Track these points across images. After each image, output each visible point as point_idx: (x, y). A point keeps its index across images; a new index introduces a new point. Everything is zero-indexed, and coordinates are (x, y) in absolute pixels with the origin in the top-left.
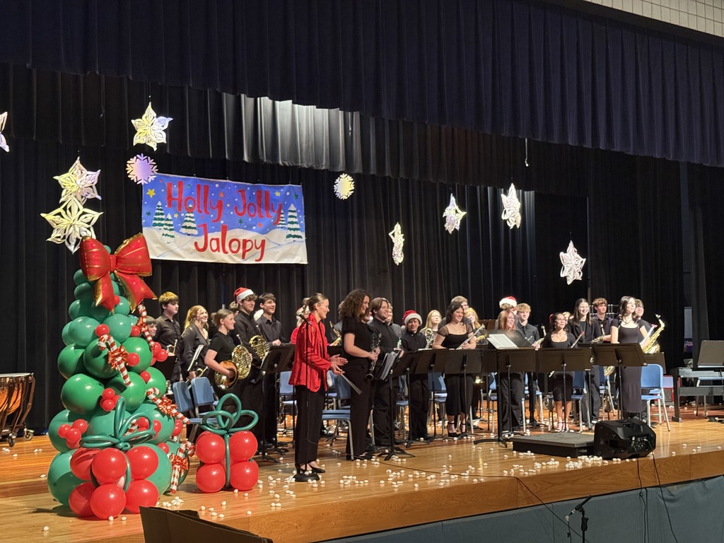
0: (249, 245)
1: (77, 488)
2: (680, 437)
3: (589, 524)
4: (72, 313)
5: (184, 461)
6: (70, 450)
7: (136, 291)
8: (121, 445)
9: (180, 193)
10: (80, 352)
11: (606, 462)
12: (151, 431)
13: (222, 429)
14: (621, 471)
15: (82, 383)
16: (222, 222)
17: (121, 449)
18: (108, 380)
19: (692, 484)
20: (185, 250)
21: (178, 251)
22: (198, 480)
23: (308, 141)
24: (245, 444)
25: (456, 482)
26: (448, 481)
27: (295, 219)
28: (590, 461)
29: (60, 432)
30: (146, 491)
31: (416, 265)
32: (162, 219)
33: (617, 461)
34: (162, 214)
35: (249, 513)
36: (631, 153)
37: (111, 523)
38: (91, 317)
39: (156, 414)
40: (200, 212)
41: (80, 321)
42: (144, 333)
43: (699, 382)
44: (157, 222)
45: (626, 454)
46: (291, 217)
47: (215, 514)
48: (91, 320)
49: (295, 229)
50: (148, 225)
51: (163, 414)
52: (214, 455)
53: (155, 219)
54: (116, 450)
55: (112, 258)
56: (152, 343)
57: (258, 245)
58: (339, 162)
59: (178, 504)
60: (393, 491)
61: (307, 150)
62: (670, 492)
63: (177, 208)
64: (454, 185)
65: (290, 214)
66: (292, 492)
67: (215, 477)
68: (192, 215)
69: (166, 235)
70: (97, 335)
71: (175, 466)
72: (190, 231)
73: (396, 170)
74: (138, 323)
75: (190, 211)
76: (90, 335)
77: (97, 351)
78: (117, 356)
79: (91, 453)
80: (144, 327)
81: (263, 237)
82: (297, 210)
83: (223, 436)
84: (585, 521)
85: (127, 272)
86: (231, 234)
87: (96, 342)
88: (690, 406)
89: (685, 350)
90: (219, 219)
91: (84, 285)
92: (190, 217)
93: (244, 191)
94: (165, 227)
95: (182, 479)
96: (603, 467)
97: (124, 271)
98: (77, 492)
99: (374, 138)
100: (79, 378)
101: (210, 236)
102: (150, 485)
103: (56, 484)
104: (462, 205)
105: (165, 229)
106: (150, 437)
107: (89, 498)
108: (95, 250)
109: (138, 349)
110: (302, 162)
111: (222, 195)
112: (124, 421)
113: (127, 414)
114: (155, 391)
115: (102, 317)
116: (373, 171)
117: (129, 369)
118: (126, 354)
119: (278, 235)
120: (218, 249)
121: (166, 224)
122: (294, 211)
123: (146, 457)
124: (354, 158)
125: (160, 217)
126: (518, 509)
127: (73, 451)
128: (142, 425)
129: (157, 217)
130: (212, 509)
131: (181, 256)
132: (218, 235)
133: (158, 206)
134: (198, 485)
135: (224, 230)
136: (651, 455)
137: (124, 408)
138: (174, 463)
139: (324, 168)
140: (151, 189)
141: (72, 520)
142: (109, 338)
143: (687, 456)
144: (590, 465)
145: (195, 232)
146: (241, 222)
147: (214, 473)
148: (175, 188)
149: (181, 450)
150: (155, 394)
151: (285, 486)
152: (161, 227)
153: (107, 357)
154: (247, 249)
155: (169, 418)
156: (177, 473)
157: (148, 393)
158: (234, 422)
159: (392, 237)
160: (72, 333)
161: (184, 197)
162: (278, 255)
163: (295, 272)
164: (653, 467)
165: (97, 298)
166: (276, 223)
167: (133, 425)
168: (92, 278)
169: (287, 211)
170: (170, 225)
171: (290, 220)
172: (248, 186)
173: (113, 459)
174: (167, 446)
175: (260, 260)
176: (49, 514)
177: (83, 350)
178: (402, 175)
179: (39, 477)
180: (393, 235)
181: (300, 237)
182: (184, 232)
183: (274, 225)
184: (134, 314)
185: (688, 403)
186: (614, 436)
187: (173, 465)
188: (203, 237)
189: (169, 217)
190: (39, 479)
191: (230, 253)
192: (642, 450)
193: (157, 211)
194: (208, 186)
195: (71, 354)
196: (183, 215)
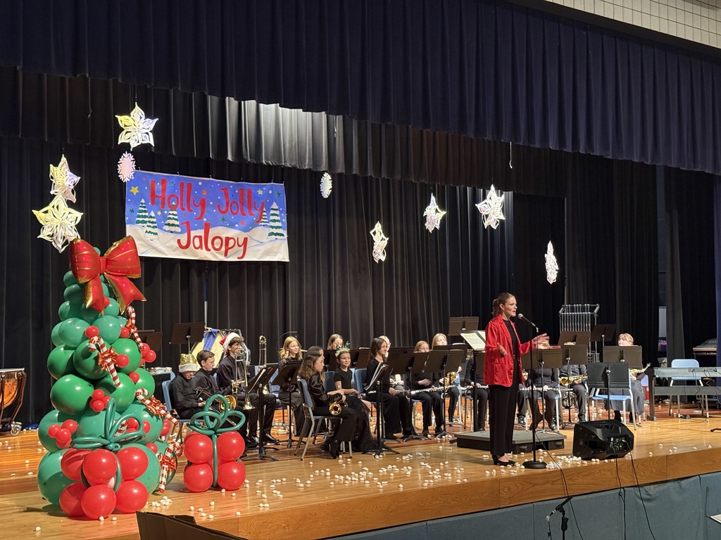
0: (231, 243)
1: (68, 489)
2: (655, 437)
3: (568, 524)
4: (61, 314)
5: (172, 461)
6: (59, 450)
7: (125, 293)
8: (111, 446)
9: (164, 190)
10: (70, 353)
11: (585, 462)
12: (140, 432)
13: (210, 429)
14: (600, 471)
15: (72, 384)
16: (205, 220)
17: (111, 450)
18: (96, 381)
19: (668, 484)
20: (167, 247)
21: (161, 248)
22: (186, 479)
23: (291, 141)
24: (234, 444)
25: (439, 482)
26: (432, 481)
27: (277, 217)
28: (569, 462)
29: (50, 432)
30: (135, 491)
31: (396, 264)
32: (145, 217)
33: (595, 461)
34: (145, 211)
35: (239, 513)
36: (610, 157)
37: (102, 523)
38: (82, 318)
39: (145, 414)
40: (183, 209)
41: (70, 322)
42: (133, 334)
43: (672, 381)
44: (141, 219)
45: (605, 454)
46: (272, 215)
47: (204, 514)
48: (81, 321)
49: (277, 227)
50: (131, 223)
51: (152, 415)
52: (202, 455)
53: (139, 216)
54: (106, 451)
55: (102, 260)
56: (141, 344)
57: (241, 243)
58: (322, 161)
59: (167, 504)
60: (379, 492)
61: (291, 149)
62: (646, 491)
63: (160, 205)
64: (435, 185)
65: (272, 212)
66: (279, 492)
67: (202, 477)
68: (175, 213)
69: (150, 232)
70: (88, 336)
71: (164, 465)
72: (173, 229)
73: (378, 169)
74: (127, 324)
75: (173, 208)
76: (81, 336)
77: (87, 353)
78: (106, 358)
79: (82, 454)
80: (133, 328)
81: (245, 235)
82: (279, 208)
83: (210, 436)
84: (565, 521)
85: (116, 274)
86: (213, 232)
87: (87, 343)
88: (663, 404)
89: (659, 349)
90: (201, 217)
91: (74, 286)
92: (173, 214)
93: (226, 189)
94: (148, 224)
95: (170, 478)
96: (583, 468)
97: (114, 273)
98: (68, 492)
99: (357, 137)
100: (68, 379)
101: (193, 233)
102: (140, 486)
103: (45, 483)
104: (441, 205)
105: (148, 226)
106: (140, 438)
107: (80, 498)
108: (85, 252)
109: (128, 351)
110: (285, 162)
111: (205, 193)
112: (115, 422)
113: (117, 415)
114: (144, 391)
115: (92, 318)
116: (355, 170)
117: (118, 370)
118: (116, 355)
119: (260, 233)
120: (201, 247)
121: (150, 222)
122: (277, 210)
123: (136, 458)
124: (337, 157)
125: (144, 214)
126: (500, 508)
127: (64, 451)
128: (132, 425)
129: (141, 214)
130: (201, 510)
131: (164, 254)
132: (201, 232)
133: (142, 204)
134: (186, 484)
135: (207, 229)
136: (628, 456)
137: (115, 409)
138: (162, 463)
139: (307, 167)
140: (135, 187)
141: (63, 519)
142: (99, 340)
143: (664, 456)
144: (569, 466)
145: (179, 230)
146: (223, 220)
147: (202, 473)
148: (158, 186)
149: (169, 450)
150: (144, 395)
151: (272, 486)
152: (144, 225)
153: (96, 359)
154: (230, 246)
155: (158, 418)
156: (165, 472)
157: (137, 394)
158: (222, 423)
159: (372, 235)
160: (62, 335)
161: (167, 195)
162: (260, 253)
163: (277, 269)
164: (631, 468)
165: (87, 300)
166: (259, 221)
167: (123, 426)
168: (82, 280)
169: (269, 209)
170: (153, 222)
171: (272, 218)
172: (231, 184)
173: (104, 460)
174: (156, 447)
175: (242, 257)
176: (39, 513)
177: (73, 351)
178: (384, 175)
179: (26, 474)
180: (374, 233)
181: (283, 235)
182: (167, 230)
183: (256, 223)
184: (123, 316)
185: (662, 401)
186: (593, 437)
187: (161, 465)
188: (186, 235)
189: (153, 214)
190: (26, 477)
191: (212, 250)
192: (621, 450)
193: (141, 209)
194: (191, 184)
195: (60, 355)
196: (166, 212)
